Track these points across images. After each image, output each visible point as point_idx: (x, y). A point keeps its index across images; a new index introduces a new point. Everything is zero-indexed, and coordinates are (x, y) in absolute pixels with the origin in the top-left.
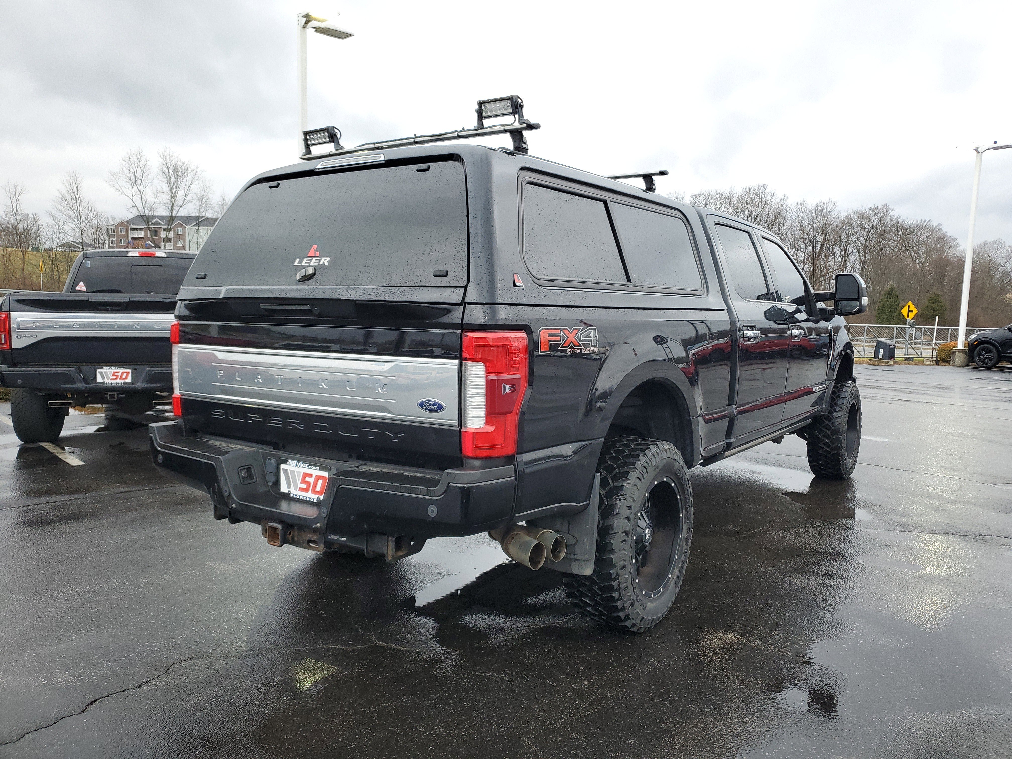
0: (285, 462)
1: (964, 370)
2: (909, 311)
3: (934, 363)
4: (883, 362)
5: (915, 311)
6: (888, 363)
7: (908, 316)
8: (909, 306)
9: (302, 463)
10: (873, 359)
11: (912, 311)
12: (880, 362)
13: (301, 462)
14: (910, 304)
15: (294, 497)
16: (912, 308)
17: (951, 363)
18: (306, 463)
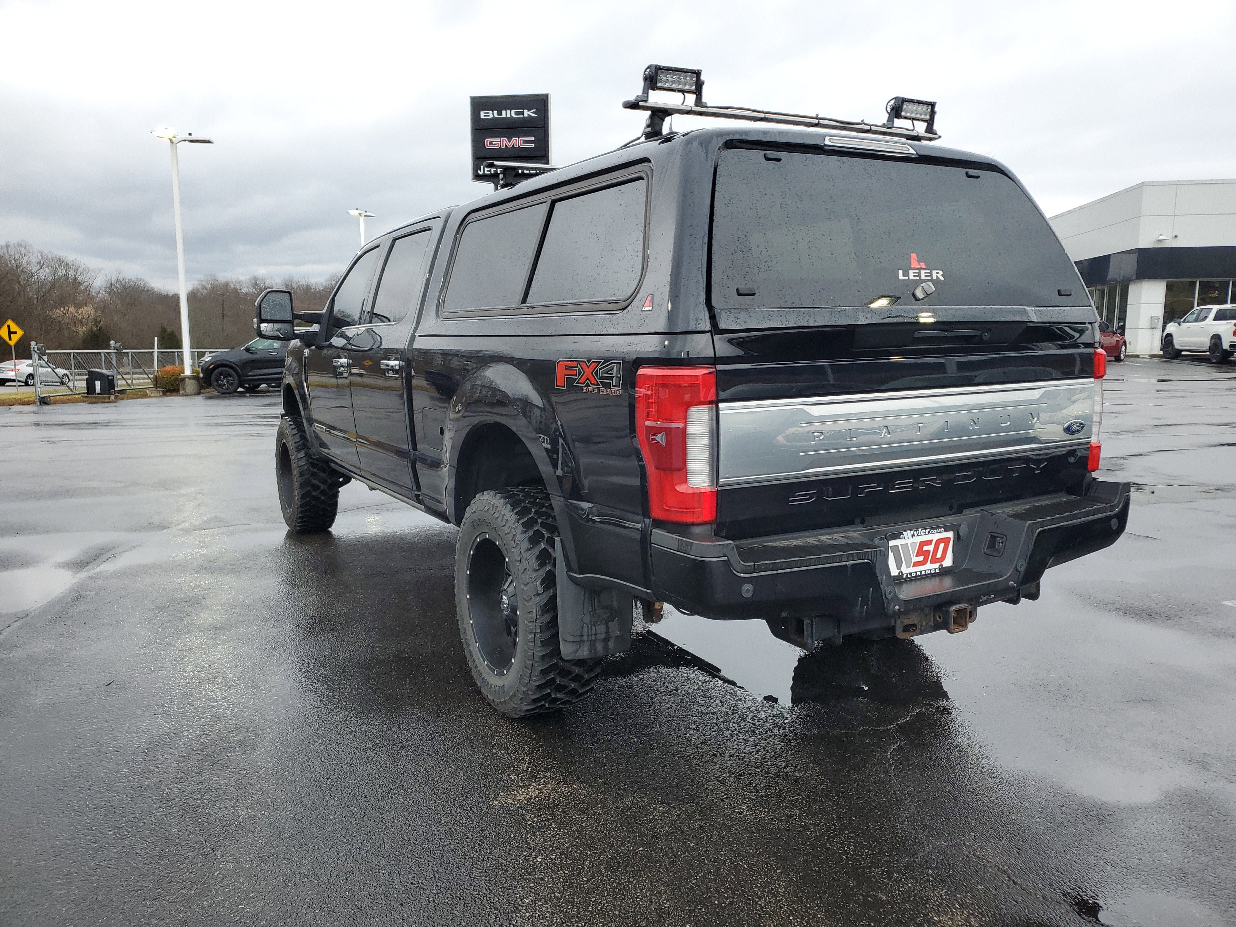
0: (897, 536)
1: (199, 399)
2: (10, 333)
3: (161, 393)
4: (104, 398)
5: (20, 333)
6: (109, 398)
7: (10, 339)
8: (9, 326)
9: (922, 530)
10: (86, 395)
11: (15, 333)
12: (99, 398)
13: (920, 530)
14: (10, 322)
15: (909, 576)
16: (14, 327)
17: (181, 392)
18: (925, 529)
